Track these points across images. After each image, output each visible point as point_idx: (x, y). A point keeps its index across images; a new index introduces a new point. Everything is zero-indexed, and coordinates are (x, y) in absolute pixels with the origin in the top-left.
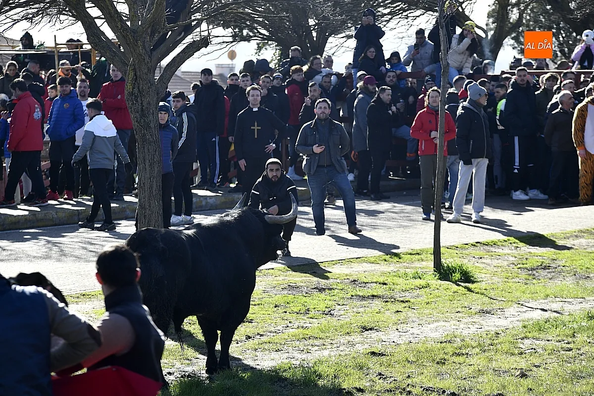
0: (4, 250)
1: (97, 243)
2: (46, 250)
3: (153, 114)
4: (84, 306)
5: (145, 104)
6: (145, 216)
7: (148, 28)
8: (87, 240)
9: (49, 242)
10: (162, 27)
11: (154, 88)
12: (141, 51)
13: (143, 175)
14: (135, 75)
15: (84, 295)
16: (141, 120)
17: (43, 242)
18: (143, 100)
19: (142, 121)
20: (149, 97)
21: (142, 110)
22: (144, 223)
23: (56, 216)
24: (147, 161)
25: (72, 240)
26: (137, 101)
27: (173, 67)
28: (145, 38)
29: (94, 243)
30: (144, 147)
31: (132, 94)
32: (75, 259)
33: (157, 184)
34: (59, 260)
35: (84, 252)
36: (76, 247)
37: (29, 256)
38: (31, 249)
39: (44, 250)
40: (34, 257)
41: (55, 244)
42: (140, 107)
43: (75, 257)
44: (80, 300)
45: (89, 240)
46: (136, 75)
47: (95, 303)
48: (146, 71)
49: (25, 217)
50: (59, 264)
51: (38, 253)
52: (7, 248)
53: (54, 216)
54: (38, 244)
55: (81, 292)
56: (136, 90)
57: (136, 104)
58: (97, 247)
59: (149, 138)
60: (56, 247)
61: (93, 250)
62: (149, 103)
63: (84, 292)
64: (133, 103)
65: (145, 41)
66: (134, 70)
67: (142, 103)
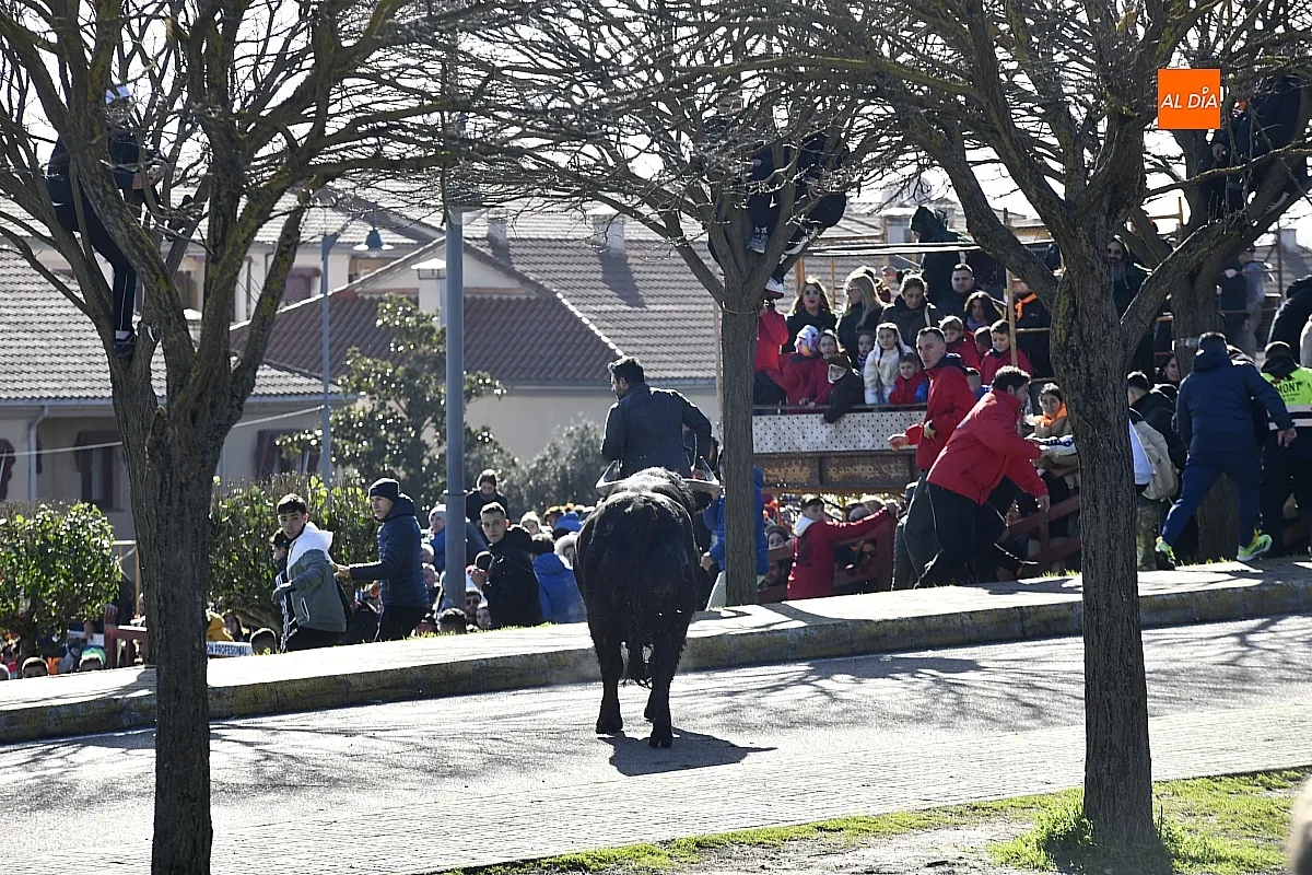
0: (835, 700)
1: (1047, 685)
2: (925, 701)
3: (1114, 393)
4: (971, 833)
5: (1094, 370)
6: (1098, 628)
7: (1102, 195)
8: (1025, 678)
9: (938, 681)
10: (1137, 193)
11: (1115, 333)
12: (1084, 249)
13: (1092, 534)
14: (1073, 303)
15: (976, 808)
16: (1086, 406)
17: (926, 683)
18: (1091, 360)
19: (1089, 408)
20: (1105, 353)
21: (1089, 382)
22: (1096, 643)
23: (970, 621)
24: (1102, 501)
25: (991, 678)
26: (1076, 364)
27: (1161, 284)
28: (1095, 219)
29: (1041, 684)
30: (1094, 472)
31: (1065, 347)
32: (982, 721)
33: (1124, 555)
34: (947, 725)
35: (1010, 706)
36: (996, 694)
37: (884, 715)
38: (894, 698)
39: (921, 702)
40: (896, 717)
41: (949, 687)
42: (1084, 377)
43: (987, 719)
44: (965, 820)
45: (1029, 678)
46: (1074, 305)
47: (998, 826)
48: (1097, 294)
49: (900, 624)
50: (944, 735)
51: (906, 708)
52: (844, 696)
53: (965, 622)
54: (914, 687)
55: (970, 801)
56: (1074, 339)
57: (1074, 370)
58: (1042, 694)
59: (1105, 448)
60: (951, 695)
61: (1032, 702)
62: (1105, 369)
63: (975, 802)
64: (1068, 368)
65: (1095, 226)
66: (1071, 292)
67: (1088, 369)
